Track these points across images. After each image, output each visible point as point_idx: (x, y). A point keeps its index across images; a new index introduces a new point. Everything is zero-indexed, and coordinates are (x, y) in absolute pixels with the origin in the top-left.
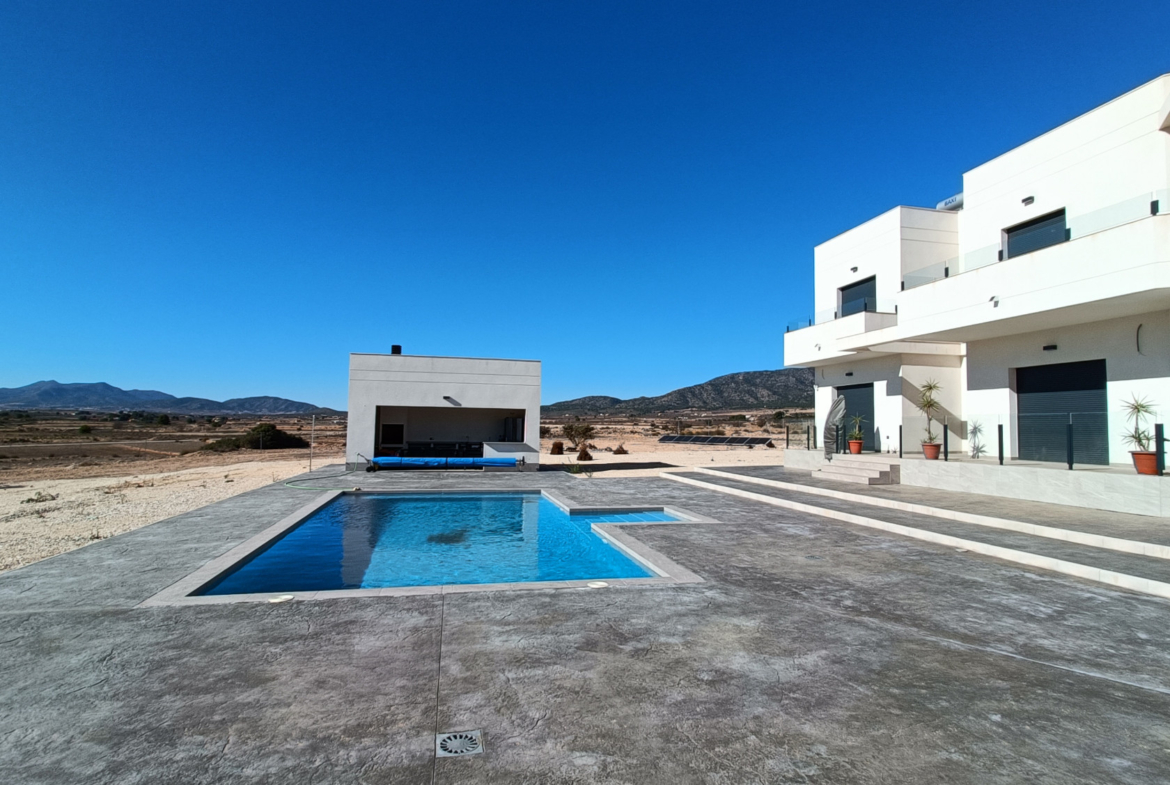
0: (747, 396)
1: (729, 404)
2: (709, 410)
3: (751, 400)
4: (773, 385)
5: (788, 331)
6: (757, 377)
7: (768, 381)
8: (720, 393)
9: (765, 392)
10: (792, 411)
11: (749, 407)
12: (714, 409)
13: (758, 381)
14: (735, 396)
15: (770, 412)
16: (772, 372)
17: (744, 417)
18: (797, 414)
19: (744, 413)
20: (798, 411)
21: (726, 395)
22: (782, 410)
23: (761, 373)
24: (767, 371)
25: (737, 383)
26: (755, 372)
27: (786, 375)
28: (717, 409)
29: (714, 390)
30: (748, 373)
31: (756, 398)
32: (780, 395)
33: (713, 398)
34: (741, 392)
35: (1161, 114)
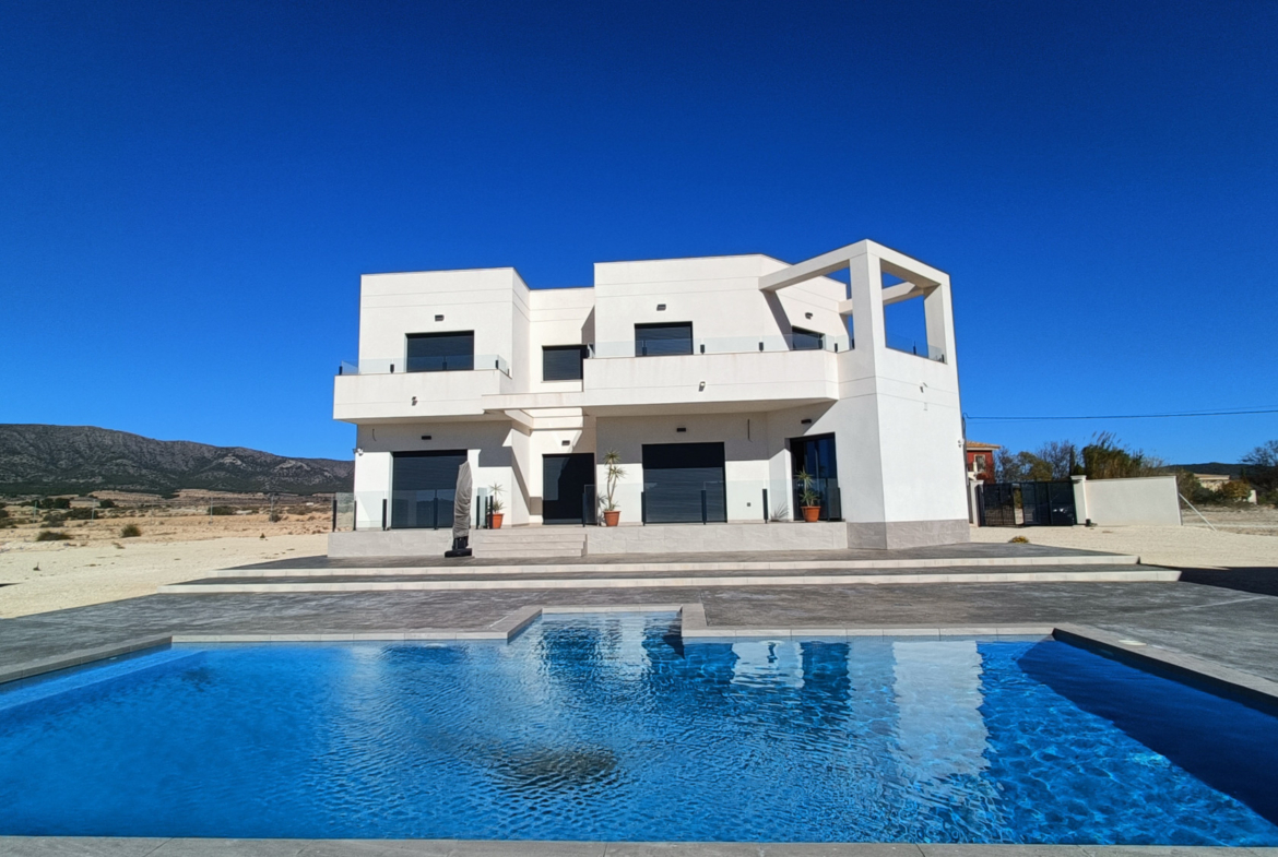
5: (340, 373)
35: (761, 279)
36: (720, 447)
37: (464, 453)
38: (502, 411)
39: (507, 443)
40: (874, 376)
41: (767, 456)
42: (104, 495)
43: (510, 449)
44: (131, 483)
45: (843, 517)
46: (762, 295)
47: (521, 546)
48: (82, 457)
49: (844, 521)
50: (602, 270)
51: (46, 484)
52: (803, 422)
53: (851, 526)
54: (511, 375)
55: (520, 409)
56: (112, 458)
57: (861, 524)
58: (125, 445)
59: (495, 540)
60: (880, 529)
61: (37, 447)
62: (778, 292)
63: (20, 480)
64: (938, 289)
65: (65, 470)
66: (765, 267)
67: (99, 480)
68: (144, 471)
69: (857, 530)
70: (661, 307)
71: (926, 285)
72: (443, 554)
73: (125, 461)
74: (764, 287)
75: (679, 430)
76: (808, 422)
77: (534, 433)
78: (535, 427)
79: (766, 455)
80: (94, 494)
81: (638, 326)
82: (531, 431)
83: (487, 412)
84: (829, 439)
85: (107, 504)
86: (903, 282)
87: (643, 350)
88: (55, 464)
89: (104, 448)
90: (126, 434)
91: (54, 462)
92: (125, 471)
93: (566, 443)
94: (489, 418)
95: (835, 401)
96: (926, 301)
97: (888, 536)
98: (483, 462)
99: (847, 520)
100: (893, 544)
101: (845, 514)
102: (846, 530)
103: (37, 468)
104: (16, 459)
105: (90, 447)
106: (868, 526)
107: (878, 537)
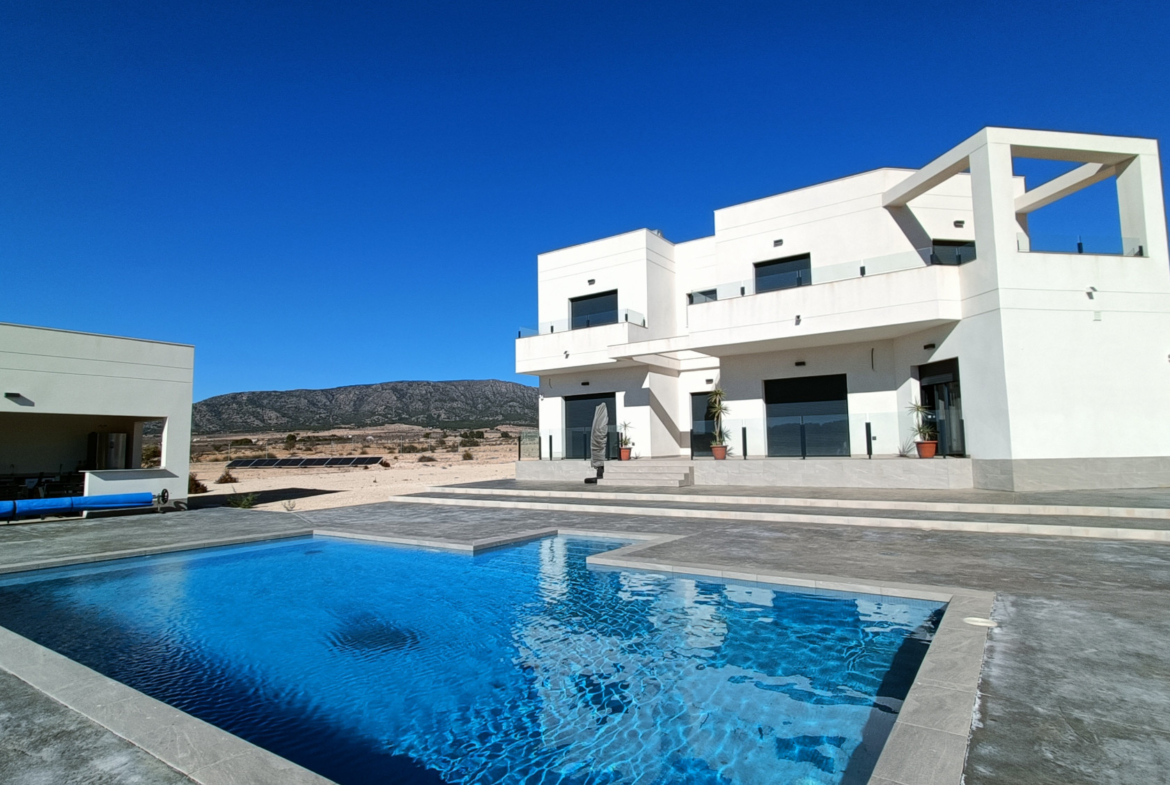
0: (252, 419)
1: (230, 428)
2: (203, 433)
3: (257, 422)
4: (282, 407)
5: (519, 337)
6: (265, 398)
7: (276, 402)
8: (218, 414)
9: (273, 414)
10: (303, 434)
11: (255, 430)
12: (210, 433)
13: (265, 402)
14: (237, 419)
15: (278, 435)
16: (282, 393)
17: (250, 441)
18: (309, 437)
19: (249, 437)
20: (310, 434)
21: (225, 416)
22: (292, 433)
23: (269, 394)
24: (275, 392)
25: (239, 404)
26: (262, 393)
27: (297, 397)
28: (213, 432)
29: (211, 411)
30: (253, 393)
31: (263, 421)
32: (290, 417)
33: (208, 420)
34: (244, 414)
35: (885, 195)
36: (842, 378)
37: (612, 395)
38: (630, 358)
39: (646, 385)
40: (997, 289)
41: (894, 387)
42: (504, 428)
43: (648, 390)
44: (520, 419)
45: (967, 453)
46: (886, 213)
47: (634, 476)
48: (490, 401)
49: (969, 457)
50: (721, 216)
51: (472, 421)
52: (926, 347)
53: (976, 462)
54: (646, 325)
55: (656, 354)
56: (507, 402)
57: (986, 461)
58: (514, 392)
59: (618, 470)
60: (1006, 467)
61: (465, 396)
62: (911, 205)
63: (458, 419)
64: (1135, 161)
65: (481, 411)
66: (889, 180)
67: (500, 418)
68: (526, 411)
69: (983, 467)
70: (778, 243)
71: (1118, 160)
72: (583, 480)
73: (515, 404)
74: (886, 204)
75: (798, 364)
76: (931, 347)
77: (682, 374)
78: (682, 368)
79: (892, 385)
80: (499, 427)
81: (758, 265)
82: (679, 372)
83: (619, 359)
84: (952, 365)
85: (505, 435)
86: (1084, 163)
87: (761, 287)
88: (475, 408)
89: (502, 395)
90: (513, 384)
91: (475, 406)
92: (515, 411)
93: (709, 381)
94: (621, 365)
95: (957, 322)
96: (1120, 181)
97: (1015, 475)
98: (628, 403)
99: (972, 456)
100: (1022, 486)
101: (971, 447)
102: (971, 468)
103: (466, 410)
104: (455, 404)
105: (494, 394)
106: (993, 463)
107: (1003, 476)
